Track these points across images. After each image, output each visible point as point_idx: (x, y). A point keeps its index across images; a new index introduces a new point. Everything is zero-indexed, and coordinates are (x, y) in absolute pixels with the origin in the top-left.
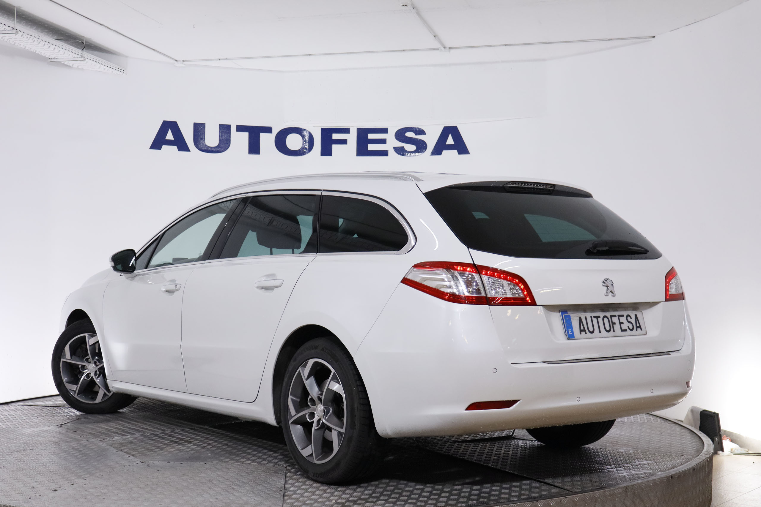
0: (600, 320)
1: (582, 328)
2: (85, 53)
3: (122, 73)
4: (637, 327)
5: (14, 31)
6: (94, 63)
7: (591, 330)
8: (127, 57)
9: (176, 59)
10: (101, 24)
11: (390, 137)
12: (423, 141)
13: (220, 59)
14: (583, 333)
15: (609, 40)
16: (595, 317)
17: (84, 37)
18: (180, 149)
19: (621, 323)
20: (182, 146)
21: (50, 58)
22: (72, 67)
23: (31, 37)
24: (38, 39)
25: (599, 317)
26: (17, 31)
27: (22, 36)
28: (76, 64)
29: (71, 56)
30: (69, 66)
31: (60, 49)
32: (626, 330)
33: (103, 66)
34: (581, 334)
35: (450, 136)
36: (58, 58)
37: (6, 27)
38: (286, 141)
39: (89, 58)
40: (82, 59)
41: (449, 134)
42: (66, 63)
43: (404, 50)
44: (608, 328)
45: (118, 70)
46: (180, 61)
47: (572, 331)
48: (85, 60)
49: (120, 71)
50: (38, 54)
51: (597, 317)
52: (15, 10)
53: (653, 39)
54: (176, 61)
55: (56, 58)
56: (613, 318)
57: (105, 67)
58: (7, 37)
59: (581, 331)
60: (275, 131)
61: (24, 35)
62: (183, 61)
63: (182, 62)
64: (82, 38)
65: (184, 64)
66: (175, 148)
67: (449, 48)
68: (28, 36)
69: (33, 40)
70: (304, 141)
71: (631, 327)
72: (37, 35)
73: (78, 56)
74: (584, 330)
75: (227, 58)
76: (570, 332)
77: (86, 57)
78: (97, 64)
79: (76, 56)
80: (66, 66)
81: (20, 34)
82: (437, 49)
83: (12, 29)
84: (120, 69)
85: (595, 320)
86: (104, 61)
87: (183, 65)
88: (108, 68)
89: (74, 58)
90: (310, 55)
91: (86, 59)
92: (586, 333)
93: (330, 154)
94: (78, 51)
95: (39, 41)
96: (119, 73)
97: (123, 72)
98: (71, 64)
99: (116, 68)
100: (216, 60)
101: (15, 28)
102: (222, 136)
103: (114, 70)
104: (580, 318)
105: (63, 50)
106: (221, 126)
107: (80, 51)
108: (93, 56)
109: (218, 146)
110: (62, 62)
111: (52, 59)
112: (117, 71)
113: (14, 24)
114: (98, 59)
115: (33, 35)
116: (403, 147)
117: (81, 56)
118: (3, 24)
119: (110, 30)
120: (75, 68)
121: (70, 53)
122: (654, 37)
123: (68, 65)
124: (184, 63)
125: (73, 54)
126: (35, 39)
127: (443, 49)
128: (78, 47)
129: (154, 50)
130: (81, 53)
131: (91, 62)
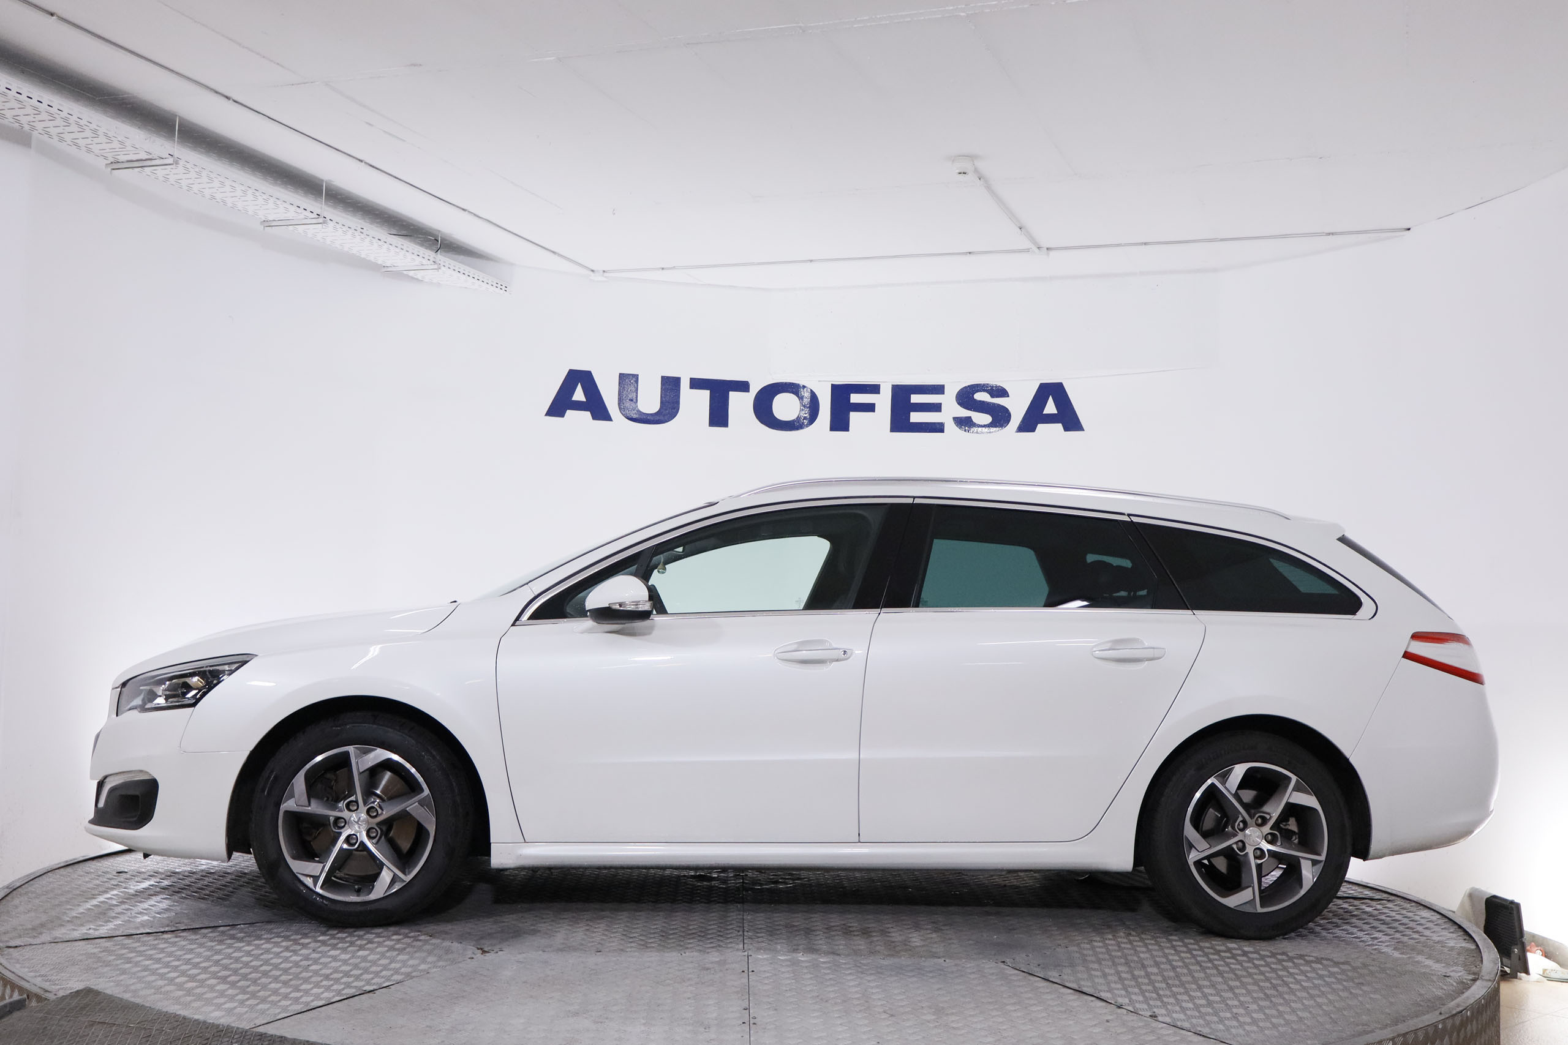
2: (441, 257)
3: (502, 292)
5: (321, 220)
6: (456, 274)
8: (512, 264)
9: (593, 269)
10: (463, 209)
13: (663, 269)
15: (1329, 234)
17: (439, 231)
21: (384, 265)
22: (420, 280)
23: (349, 229)
24: (362, 233)
26: (325, 221)
27: (335, 228)
28: (429, 275)
29: (417, 263)
30: (417, 279)
31: (398, 250)
33: (470, 279)
36: (397, 266)
37: (308, 213)
39: (447, 265)
40: (436, 266)
42: (411, 273)
43: (970, 253)
45: (497, 285)
46: (598, 271)
48: (440, 268)
49: (499, 288)
50: (364, 259)
52: (323, 186)
53: (1408, 231)
54: (593, 271)
55: (395, 265)
57: (475, 281)
58: (311, 230)
60: (754, 389)
61: (338, 226)
62: (604, 271)
63: (601, 272)
64: (437, 233)
65: (606, 277)
67: (1047, 249)
68: (345, 229)
69: (354, 236)
72: (360, 227)
73: (429, 262)
75: (674, 267)
77: (442, 264)
78: (461, 275)
79: (425, 262)
80: (412, 278)
81: (331, 224)
82: (1027, 250)
83: (318, 216)
84: (499, 284)
86: (472, 272)
87: (605, 279)
88: (480, 282)
89: (423, 265)
90: (811, 261)
91: (443, 268)
94: (429, 254)
95: (363, 236)
96: (498, 291)
97: (506, 289)
98: (419, 275)
99: (493, 282)
101: (322, 216)
103: (489, 286)
105: (403, 252)
107: (432, 253)
108: (453, 262)
110: (405, 272)
111: (386, 267)
112: (493, 288)
113: (321, 208)
114: (463, 267)
115: (353, 227)
117: (434, 262)
118: (302, 208)
119: (480, 220)
120: (426, 282)
121: (415, 257)
122: (1409, 229)
123: (416, 277)
124: (605, 274)
125: (420, 259)
126: (356, 233)
127: (1037, 250)
128: (429, 248)
129: (554, 252)
130: (434, 258)
131: (450, 272)
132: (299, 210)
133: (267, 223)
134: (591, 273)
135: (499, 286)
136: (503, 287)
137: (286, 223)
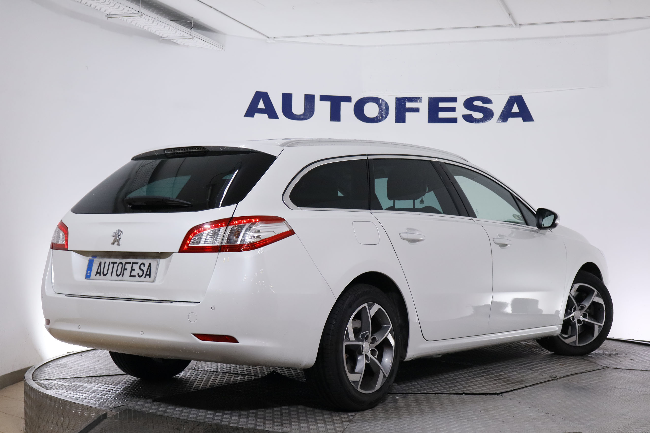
0: (116, 265)
1: (99, 271)
2: (193, 32)
3: (221, 49)
4: (147, 274)
5: (140, 14)
6: (200, 41)
7: (105, 273)
8: (225, 34)
9: (268, 36)
11: (459, 106)
12: (490, 109)
13: (307, 36)
14: (98, 275)
16: (112, 263)
17: (192, 18)
18: (270, 117)
19: (132, 269)
20: (272, 114)
21: (162, 36)
22: (179, 44)
23: (152, 19)
24: (157, 21)
25: (116, 263)
26: (141, 14)
27: (145, 18)
29: (181, 35)
30: (177, 44)
31: (173, 29)
32: (134, 276)
33: (206, 43)
34: (96, 275)
35: (515, 104)
36: (169, 37)
37: (134, 11)
38: (363, 109)
39: (196, 36)
40: (191, 37)
41: (514, 103)
42: (175, 41)
43: (477, 27)
44: (118, 273)
45: (218, 46)
46: (271, 37)
47: (90, 273)
50: (153, 33)
51: (114, 263)
54: (268, 37)
55: (168, 36)
56: (127, 265)
57: (208, 44)
58: (134, 19)
59: (97, 273)
60: (354, 101)
61: (147, 17)
62: (274, 38)
63: (273, 38)
65: (275, 41)
66: (266, 115)
68: (150, 18)
69: (153, 22)
70: (380, 109)
71: (140, 274)
72: (157, 17)
73: (188, 35)
74: (100, 273)
75: (314, 35)
76: (88, 273)
77: (194, 35)
78: (202, 41)
79: (186, 34)
80: (175, 43)
81: (144, 16)
82: (509, 26)
83: (138, 12)
84: (220, 45)
85: (111, 265)
86: (207, 39)
87: (274, 42)
88: (211, 45)
89: (184, 36)
90: (390, 31)
91: (194, 38)
92: (100, 275)
93: (404, 121)
94: (188, 30)
95: (158, 22)
96: (219, 49)
97: (223, 48)
98: (179, 42)
99: (217, 44)
100: (304, 36)
101: (140, 12)
102: (307, 106)
103: (215, 47)
104: (100, 263)
105: (176, 30)
106: (306, 96)
107: (189, 30)
108: (199, 35)
109: (303, 114)
110: (172, 40)
111: (164, 37)
112: (217, 48)
113: (140, 8)
114: (203, 37)
115: (154, 18)
116: (471, 115)
117: (190, 35)
118: (131, 8)
119: (217, 12)
121: (181, 32)
123: (176, 42)
124: (275, 39)
125: (183, 33)
126: (155, 21)
127: (514, 26)
128: (187, 27)
129: (251, 28)
130: (190, 32)
131: (197, 39)
132: (130, 9)
133: (109, 16)
134: (267, 38)
135: (219, 46)
136: (221, 47)
137: (122, 16)
